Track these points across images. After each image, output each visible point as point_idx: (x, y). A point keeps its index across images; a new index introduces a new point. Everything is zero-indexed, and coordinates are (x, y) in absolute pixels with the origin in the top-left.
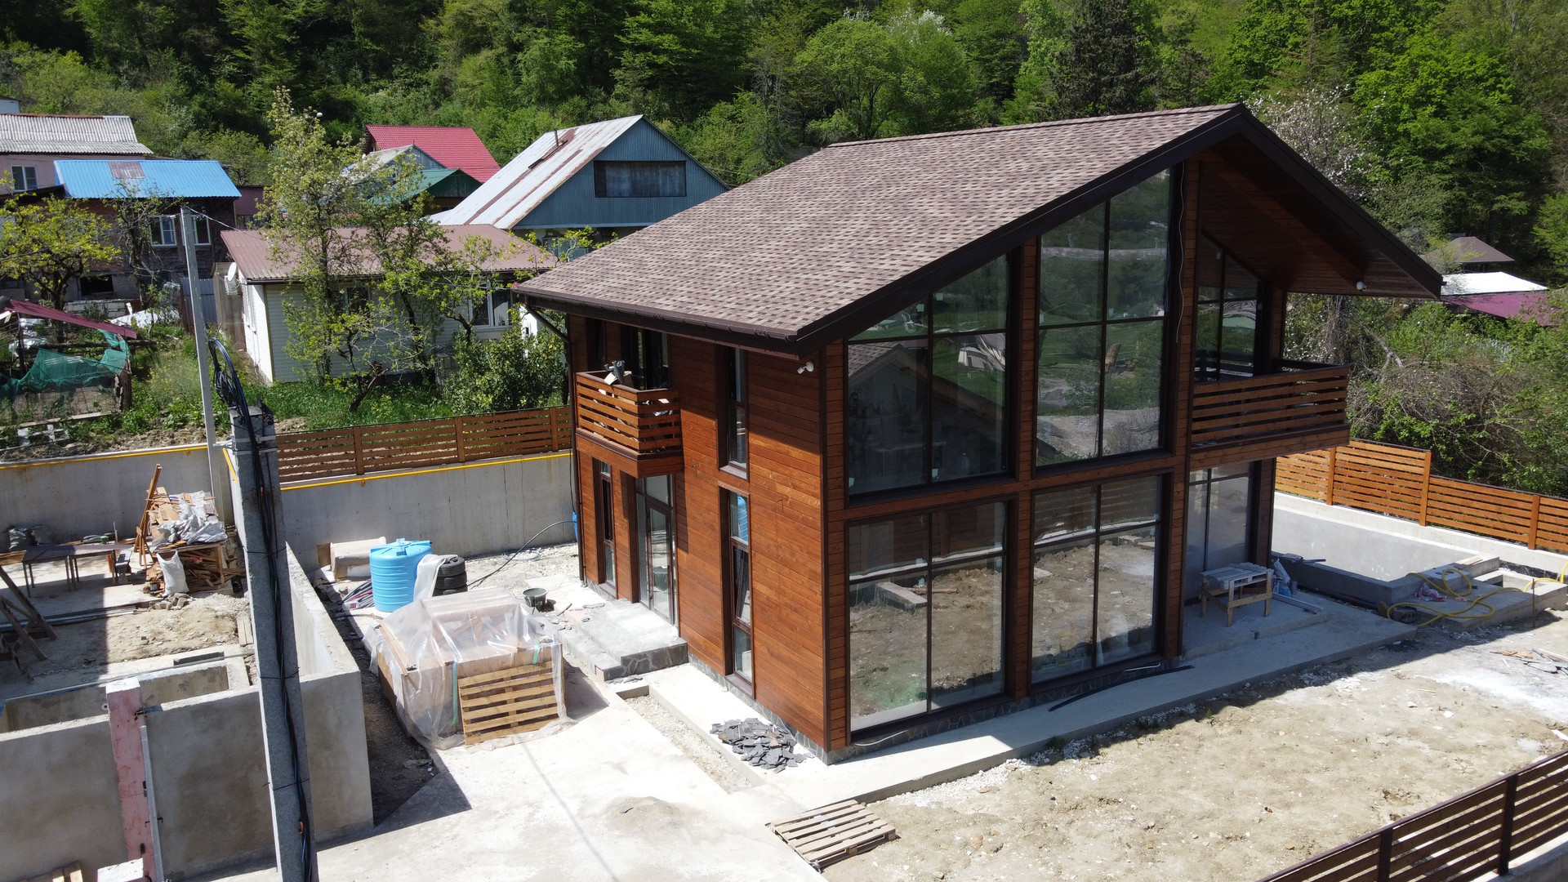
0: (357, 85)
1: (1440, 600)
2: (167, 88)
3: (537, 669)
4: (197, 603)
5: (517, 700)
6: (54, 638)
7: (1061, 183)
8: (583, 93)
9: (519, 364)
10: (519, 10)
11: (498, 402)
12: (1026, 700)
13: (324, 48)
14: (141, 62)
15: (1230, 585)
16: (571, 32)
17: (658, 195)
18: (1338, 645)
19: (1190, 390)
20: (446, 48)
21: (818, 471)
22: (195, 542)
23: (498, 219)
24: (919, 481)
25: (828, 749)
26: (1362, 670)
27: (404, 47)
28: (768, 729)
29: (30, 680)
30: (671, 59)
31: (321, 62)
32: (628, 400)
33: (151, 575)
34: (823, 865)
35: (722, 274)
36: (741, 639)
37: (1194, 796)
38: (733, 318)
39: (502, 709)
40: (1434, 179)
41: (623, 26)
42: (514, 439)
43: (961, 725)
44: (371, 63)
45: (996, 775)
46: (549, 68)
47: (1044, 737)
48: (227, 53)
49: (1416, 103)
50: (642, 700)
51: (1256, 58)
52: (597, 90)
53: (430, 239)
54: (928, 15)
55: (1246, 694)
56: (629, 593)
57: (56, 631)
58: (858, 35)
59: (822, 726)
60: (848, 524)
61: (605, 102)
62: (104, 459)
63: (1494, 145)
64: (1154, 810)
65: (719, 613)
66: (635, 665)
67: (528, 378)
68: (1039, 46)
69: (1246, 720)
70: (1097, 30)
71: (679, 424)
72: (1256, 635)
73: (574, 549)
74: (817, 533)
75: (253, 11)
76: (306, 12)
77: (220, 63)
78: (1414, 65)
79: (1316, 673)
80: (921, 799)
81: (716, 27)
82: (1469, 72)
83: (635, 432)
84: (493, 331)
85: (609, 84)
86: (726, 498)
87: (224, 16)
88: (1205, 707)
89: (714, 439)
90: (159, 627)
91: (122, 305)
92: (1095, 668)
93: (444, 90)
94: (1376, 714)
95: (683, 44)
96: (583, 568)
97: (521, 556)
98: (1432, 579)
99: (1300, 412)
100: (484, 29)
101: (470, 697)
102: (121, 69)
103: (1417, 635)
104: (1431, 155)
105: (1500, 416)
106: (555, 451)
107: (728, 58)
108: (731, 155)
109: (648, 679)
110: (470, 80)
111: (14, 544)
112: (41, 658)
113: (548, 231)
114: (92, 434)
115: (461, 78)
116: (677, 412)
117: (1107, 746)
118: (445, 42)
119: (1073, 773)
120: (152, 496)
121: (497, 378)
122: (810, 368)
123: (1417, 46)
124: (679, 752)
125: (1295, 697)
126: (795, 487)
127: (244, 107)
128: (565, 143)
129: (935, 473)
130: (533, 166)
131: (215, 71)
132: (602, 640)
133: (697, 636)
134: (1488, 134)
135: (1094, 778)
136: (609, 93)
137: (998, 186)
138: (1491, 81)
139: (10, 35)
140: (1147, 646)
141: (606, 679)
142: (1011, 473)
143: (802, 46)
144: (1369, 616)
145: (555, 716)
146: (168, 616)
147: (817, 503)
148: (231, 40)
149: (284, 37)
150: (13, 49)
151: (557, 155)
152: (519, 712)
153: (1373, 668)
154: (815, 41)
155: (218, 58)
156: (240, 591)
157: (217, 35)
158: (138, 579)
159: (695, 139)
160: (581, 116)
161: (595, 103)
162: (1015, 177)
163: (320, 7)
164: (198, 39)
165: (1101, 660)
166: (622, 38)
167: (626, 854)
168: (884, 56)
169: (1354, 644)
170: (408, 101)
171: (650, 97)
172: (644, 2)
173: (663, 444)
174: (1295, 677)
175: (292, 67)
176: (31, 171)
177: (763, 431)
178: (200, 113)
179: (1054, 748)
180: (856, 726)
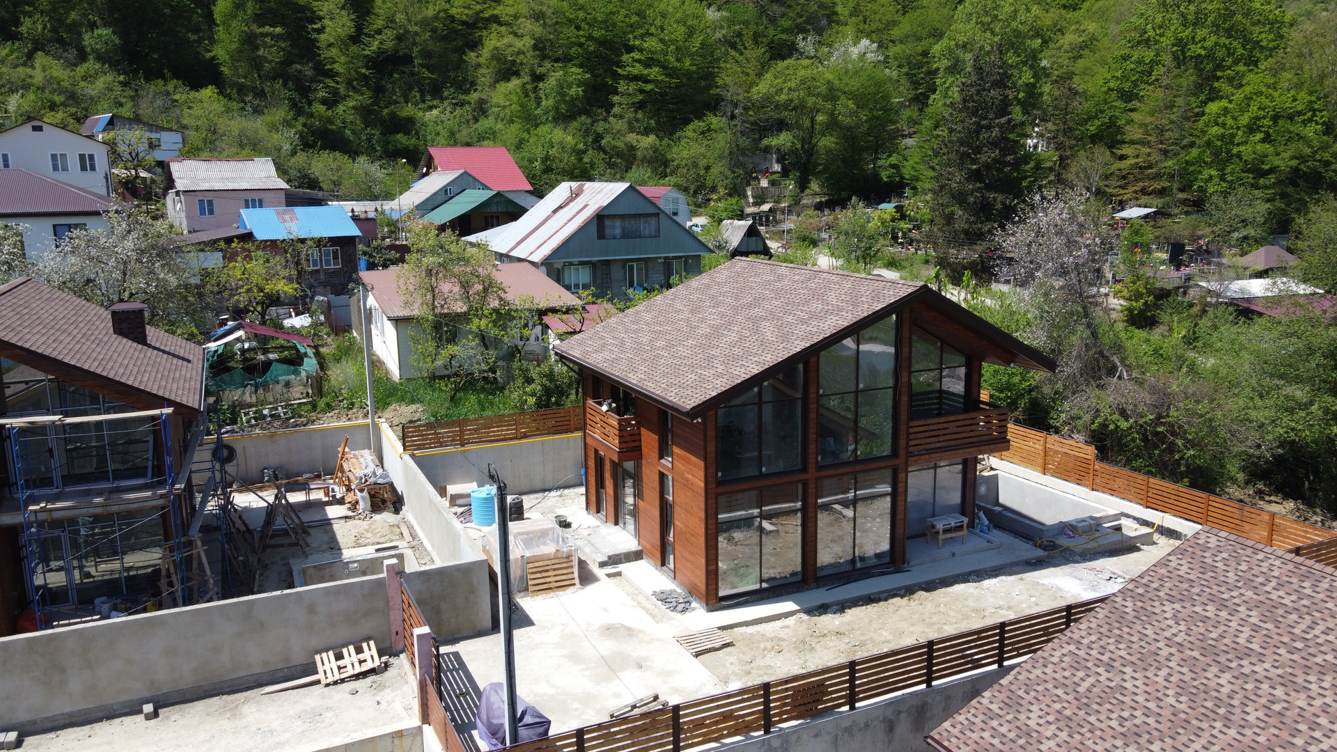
0: (416, 104)
1: (1073, 537)
2: (279, 113)
3: (565, 560)
4: (377, 517)
5: (556, 575)
6: (309, 534)
8: (588, 114)
10: (541, 48)
11: (539, 405)
12: (814, 585)
13: (391, 76)
14: (261, 94)
15: (940, 526)
16: (581, 66)
17: (640, 237)
18: (997, 561)
20: (484, 76)
21: (703, 468)
22: (375, 484)
23: (532, 253)
24: (756, 472)
25: (707, 605)
26: (1004, 574)
27: (452, 74)
28: (680, 594)
29: (307, 557)
30: (657, 87)
31: (389, 87)
32: (614, 420)
33: (348, 499)
34: (697, 655)
36: (669, 549)
37: (885, 633)
38: (663, 394)
39: (547, 580)
40: (1259, 193)
41: (621, 61)
42: (548, 425)
43: (780, 596)
44: (427, 87)
45: (790, 621)
46: (563, 95)
47: (819, 603)
48: (321, 82)
49: (1252, 128)
50: (618, 578)
51: (1127, 86)
52: (599, 111)
53: (496, 291)
54: (865, 42)
55: (930, 587)
56: (613, 520)
57: (310, 530)
58: (802, 73)
59: (704, 592)
60: (718, 495)
61: (605, 120)
62: (314, 430)
63: (1308, 167)
64: (862, 638)
65: (658, 534)
66: (615, 560)
68: (945, 83)
69: (926, 599)
71: (640, 434)
72: (953, 555)
73: (582, 490)
74: (702, 499)
75: (341, 51)
76: (379, 48)
77: (316, 90)
78: (1248, 99)
79: (977, 576)
80: (750, 630)
81: (692, 59)
82: (1291, 108)
83: (617, 437)
85: (608, 106)
86: (662, 476)
87: (320, 55)
88: (908, 591)
89: (657, 445)
90: (361, 530)
91: (287, 311)
92: (854, 570)
93: (481, 109)
94: (997, 597)
95: (667, 75)
96: (587, 504)
97: (553, 493)
98: (1071, 525)
99: (977, 434)
100: (514, 62)
101: (532, 573)
102: (247, 99)
103: (1048, 557)
104: (1259, 173)
106: (572, 432)
107: (703, 84)
108: (702, 163)
109: (622, 567)
110: (501, 102)
111: (266, 478)
112: (308, 545)
113: (565, 262)
114: (303, 414)
115: (494, 100)
116: (639, 428)
117: (850, 608)
118: (483, 71)
119: (830, 621)
120: (344, 453)
121: (539, 388)
123: (1251, 84)
124: (635, 604)
125: (959, 588)
126: (693, 476)
127: (332, 123)
128: (577, 195)
129: (764, 469)
130: (555, 211)
131: (312, 96)
132: (598, 546)
133: (647, 546)
134: (1302, 158)
135: (838, 623)
136: (608, 112)
138: (1309, 115)
139: (168, 75)
140: (887, 559)
141: (600, 567)
142: (805, 469)
143: (759, 75)
144: (1027, 545)
145: (574, 584)
146: (365, 524)
147: (702, 485)
148: (324, 72)
149: (363, 71)
150: (170, 87)
151: (572, 204)
152: (557, 582)
153: (1010, 574)
154: (768, 76)
155: (314, 86)
156: (397, 511)
157: (314, 69)
158: (341, 502)
159: (675, 149)
160: (587, 131)
161: (598, 121)
162: (813, 316)
163: (389, 45)
164: (300, 72)
165: (859, 565)
166: (620, 71)
167: (607, 646)
168: (823, 89)
169: (1008, 561)
170: (455, 117)
171: (640, 116)
172: (637, 43)
173: (631, 445)
174: (964, 578)
175: (368, 94)
176: (210, 203)
177: (680, 446)
178: (303, 132)
179: (823, 609)
180: (722, 593)
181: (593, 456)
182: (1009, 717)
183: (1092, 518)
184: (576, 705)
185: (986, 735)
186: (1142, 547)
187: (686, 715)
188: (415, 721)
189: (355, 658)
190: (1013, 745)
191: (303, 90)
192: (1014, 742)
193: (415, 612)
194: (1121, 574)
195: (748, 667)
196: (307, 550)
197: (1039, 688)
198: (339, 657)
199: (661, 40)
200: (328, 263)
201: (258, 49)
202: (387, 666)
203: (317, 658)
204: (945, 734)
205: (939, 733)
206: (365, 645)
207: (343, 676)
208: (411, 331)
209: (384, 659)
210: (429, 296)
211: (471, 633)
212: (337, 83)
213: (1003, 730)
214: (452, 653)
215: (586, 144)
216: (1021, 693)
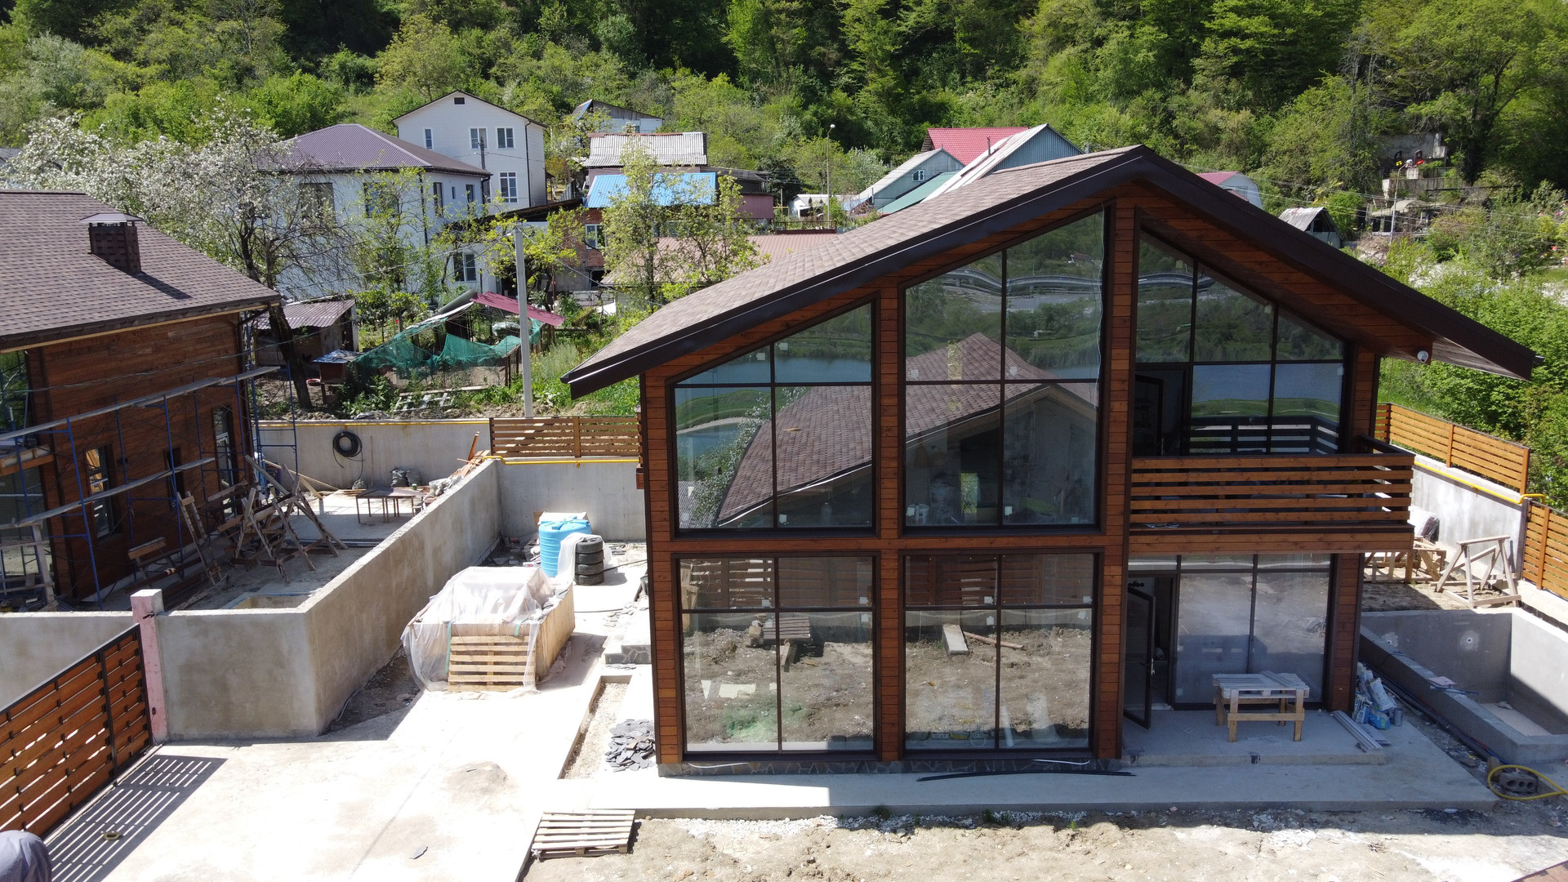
0: (953, 88)
3: (518, 641)
5: (496, 663)
8: (1159, 86)
10: (1104, 1)
12: (899, 764)
13: (930, 54)
15: (1232, 693)
16: (1156, 23)
18: (1352, 794)
19: (1129, 464)
20: (1036, 48)
25: (659, 762)
26: (1349, 824)
27: (999, 48)
30: (1260, 43)
31: (926, 69)
39: (482, 668)
41: (1211, 13)
44: (968, 66)
47: (875, 803)
48: (845, 65)
50: (622, 686)
52: (1175, 82)
60: (677, 556)
61: (1183, 93)
69: (1109, 843)
72: (1254, 759)
75: (867, 26)
76: (916, 23)
77: (839, 75)
85: (1187, 75)
87: (844, 34)
92: (997, 750)
93: (1030, 89)
95: (1276, 26)
99: (1320, 503)
100: (1070, 25)
101: (457, 653)
102: (756, 86)
103: (1495, 807)
109: (635, 670)
110: (1052, 79)
114: (472, 403)
115: (1045, 76)
118: (1037, 42)
119: (857, 843)
120: (471, 457)
127: (852, 114)
128: (996, 152)
129: (781, 518)
131: (834, 83)
136: (1188, 83)
139: (678, 63)
140: (1082, 742)
141: (604, 662)
142: (872, 528)
145: (524, 684)
148: (848, 54)
149: (888, 48)
150: (677, 75)
155: (838, 70)
157: (839, 50)
160: (1154, 109)
161: (1171, 95)
163: (929, 17)
164: (823, 55)
165: (1010, 743)
166: (1207, 25)
167: (426, 803)
170: (997, 101)
171: (1232, 86)
175: (895, 75)
178: (810, 121)
179: (879, 817)
180: (692, 747)
191: (825, 76)
201: (771, 28)
212: (861, 65)
215: (1150, 126)
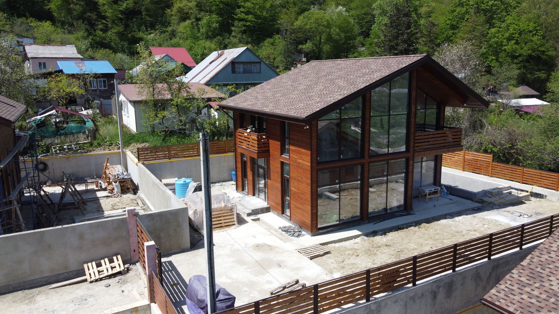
0: (143, 32)
1: (491, 197)
2: (81, 34)
3: (230, 211)
4: (125, 196)
5: (224, 220)
6: (86, 205)
7: (377, 76)
8: (221, 35)
9: (215, 127)
10: (199, 6)
12: (367, 221)
13: (132, 20)
14: (72, 25)
15: (427, 191)
16: (217, 14)
17: (252, 73)
18: (458, 209)
19: (414, 134)
20: (174, 20)
21: (310, 155)
22: (123, 179)
23: (200, 81)
24: (337, 158)
25: (312, 232)
26: (463, 215)
28: (294, 228)
29: (84, 215)
30: (251, 23)
31: (131, 24)
32: (254, 137)
33: (108, 188)
34: (312, 258)
35: (282, 101)
36: (286, 204)
37: (412, 245)
38: (286, 113)
39: (220, 222)
40: (514, 66)
41: (235, 12)
42: (213, 149)
43: (348, 227)
44: (148, 25)
45: (358, 240)
46: (209, 26)
47: (372, 230)
48: (100, 21)
49: (509, 39)
50: (258, 221)
51: (454, 23)
52: (226, 34)
53: (185, 88)
54: (340, 8)
55: (429, 221)
56: (252, 193)
57: (87, 203)
58: (315, 16)
59: (310, 226)
60: (318, 170)
61: (229, 38)
62: (91, 155)
63: (536, 54)
64: (401, 248)
65: (280, 197)
66: (255, 212)
67: (218, 131)
68: (379, 20)
69: (429, 227)
70: (398, 15)
71: (268, 143)
72: (435, 206)
73: (234, 182)
74: (309, 173)
75: (109, 7)
76: (126, 7)
77: (97, 25)
78: (508, 26)
79: (451, 216)
80: (337, 245)
81: (267, 12)
82: (527, 29)
83: (256, 146)
84: (203, 116)
85: (230, 32)
86: (283, 164)
87: (99, 9)
88: (417, 223)
89: (279, 147)
90: (115, 202)
91: (80, 108)
92: (387, 213)
93: (173, 34)
94: (466, 226)
95: (256, 18)
96: (237, 187)
98: (489, 191)
99: (447, 141)
100: (187, 13)
102: (65, 27)
103: (482, 206)
104: (514, 57)
105: (520, 145)
106: (226, 153)
107: (271, 23)
108: (272, 56)
109: (259, 216)
110: (182, 31)
112: (85, 210)
113: (216, 84)
114: (85, 148)
116: (268, 140)
117: (389, 233)
118: (174, 18)
119: (379, 239)
120: (106, 165)
122: (308, 127)
123: (509, 20)
124: (270, 233)
125: (443, 222)
126: (303, 160)
127: (105, 40)
128: (221, 55)
129: (341, 156)
130: (211, 63)
131: (96, 28)
132: (245, 205)
133: (273, 204)
134: (534, 50)
135: (385, 240)
136: (230, 35)
137: (360, 77)
138: (535, 32)
139: (28, 16)
140: (402, 208)
141: (247, 216)
142: (363, 157)
143: (296, 19)
144: (469, 201)
145: (235, 224)
146: (117, 199)
147: (309, 164)
148: (101, 17)
149: (120, 16)
150: (29, 21)
151: (218, 59)
152: (225, 223)
153: (467, 215)
154: (301, 17)
155: (97, 23)
156: (135, 193)
157: (96, 15)
158: (105, 189)
159: (260, 51)
160: (221, 43)
161: (225, 38)
162: (364, 74)
163: (131, 5)
164: (90, 16)
165: (389, 211)
166: (235, 16)
167: (258, 256)
168: (325, 23)
169: (463, 209)
170: (161, 38)
171: (244, 37)
172: (243, 4)
173: (264, 149)
174: (444, 217)
175: (122, 26)
176: (44, 64)
177: (294, 145)
178: (91, 42)
179: (374, 233)
180: (319, 226)
181: (240, 161)
182: (537, 285)
183: (498, 188)
184: (245, 289)
185: (525, 297)
186: (526, 202)
187: (322, 291)
188: (146, 301)
189: (108, 265)
190: (547, 303)
191: (92, 25)
192: (547, 301)
193: (145, 235)
194: (526, 213)
195: (342, 264)
196: (85, 212)
197: (550, 266)
198: (99, 265)
199: (253, 3)
200: (101, 87)
201: (70, 4)
202: (128, 270)
203: (85, 266)
204: (495, 297)
205: (490, 297)
206: (115, 258)
207: (101, 276)
208: (142, 107)
209: (126, 266)
210: (151, 89)
211: (179, 251)
212: (107, 22)
213: (536, 293)
214: (167, 262)
215: (220, 48)
216: (539, 269)
